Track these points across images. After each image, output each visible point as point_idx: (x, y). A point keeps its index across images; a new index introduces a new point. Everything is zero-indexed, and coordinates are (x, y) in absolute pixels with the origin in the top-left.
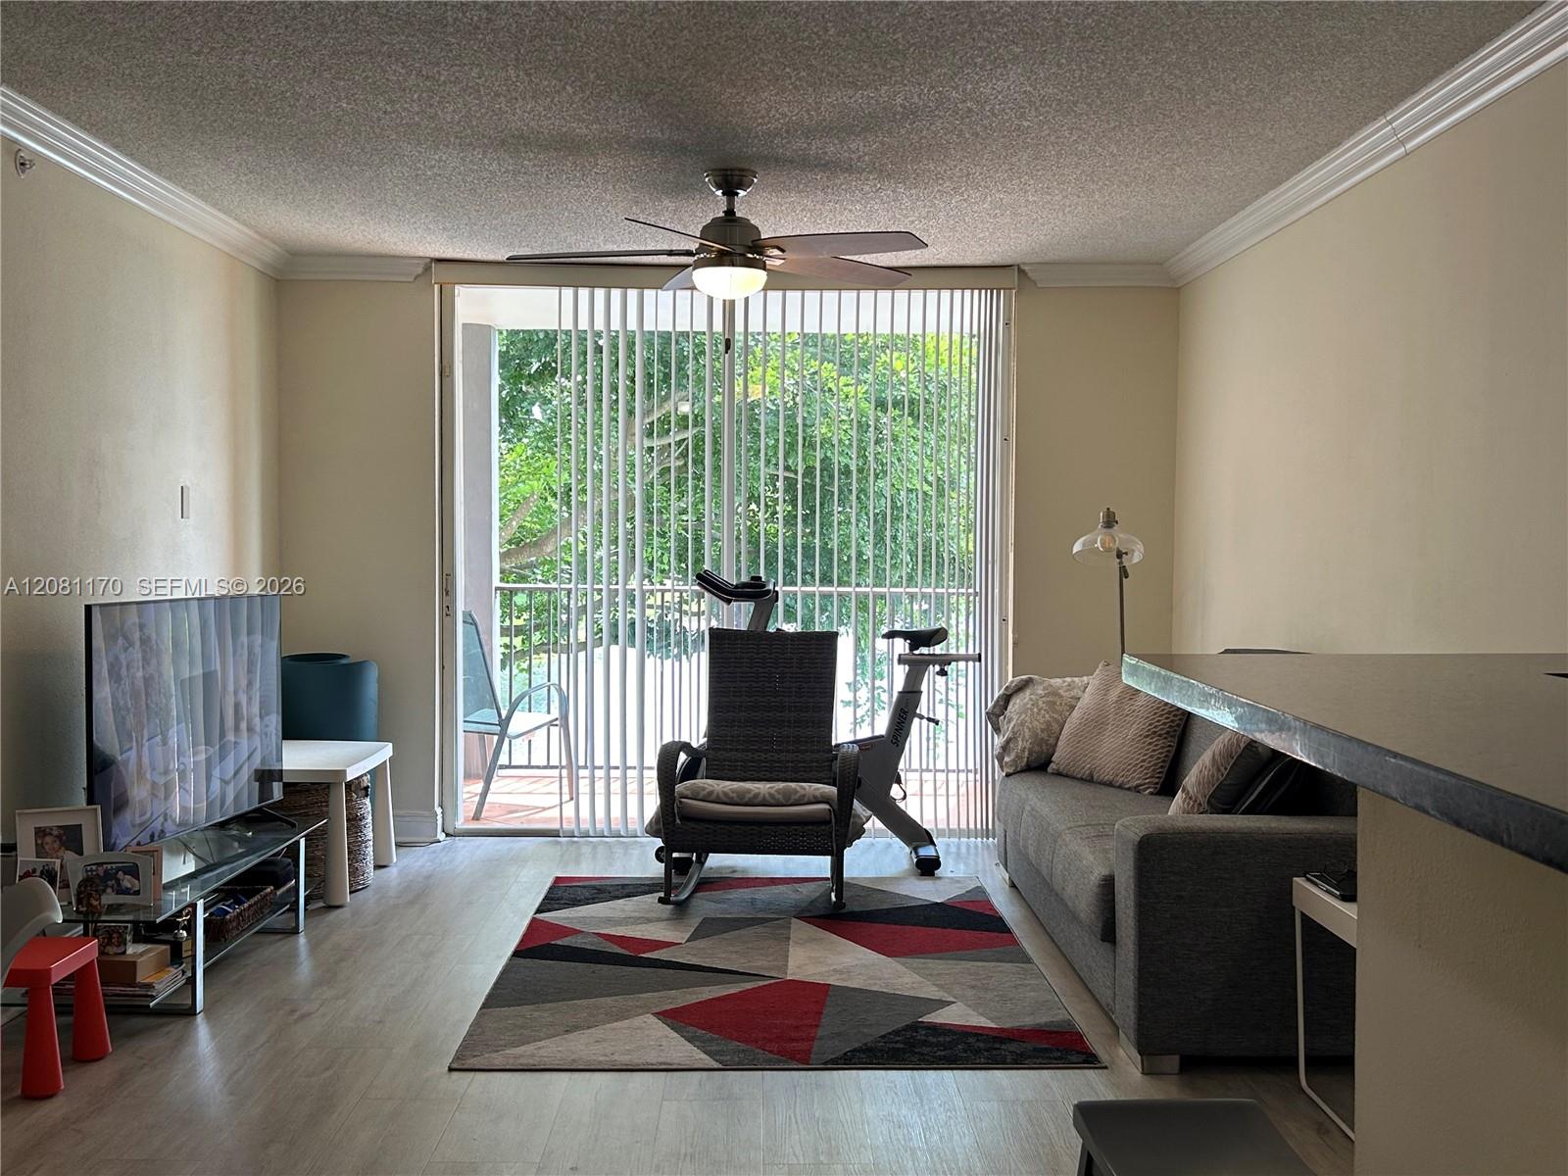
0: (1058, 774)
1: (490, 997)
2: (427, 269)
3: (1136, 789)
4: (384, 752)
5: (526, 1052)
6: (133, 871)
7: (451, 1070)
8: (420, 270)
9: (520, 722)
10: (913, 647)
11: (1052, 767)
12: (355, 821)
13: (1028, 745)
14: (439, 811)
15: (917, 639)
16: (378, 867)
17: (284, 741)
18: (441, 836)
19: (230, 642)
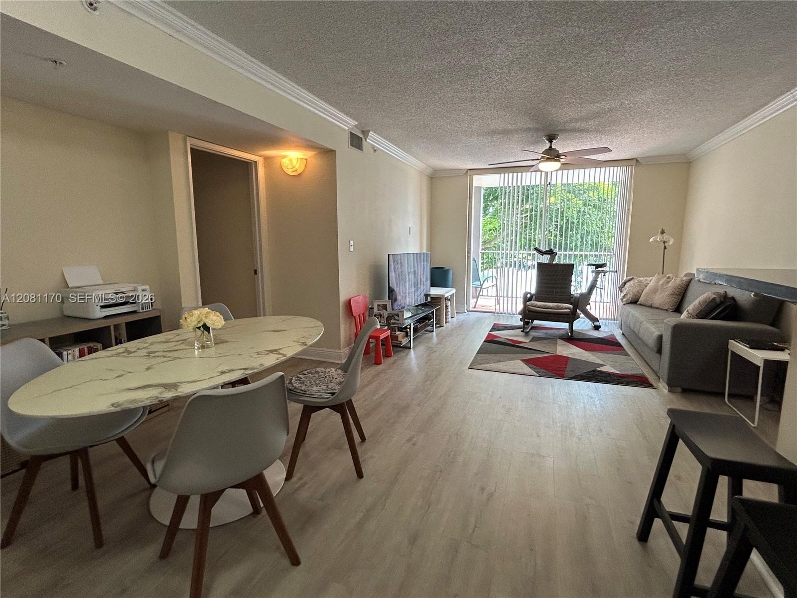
0: (640, 304)
1: (478, 351)
2: (467, 172)
3: (667, 310)
4: (454, 291)
5: (488, 366)
6: (398, 315)
7: (469, 368)
8: (465, 172)
9: (485, 285)
10: (596, 268)
11: (638, 303)
12: (446, 306)
13: (631, 296)
14: (466, 305)
15: (598, 266)
16: (451, 318)
17: (432, 288)
18: (466, 311)
19: (419, 263)
